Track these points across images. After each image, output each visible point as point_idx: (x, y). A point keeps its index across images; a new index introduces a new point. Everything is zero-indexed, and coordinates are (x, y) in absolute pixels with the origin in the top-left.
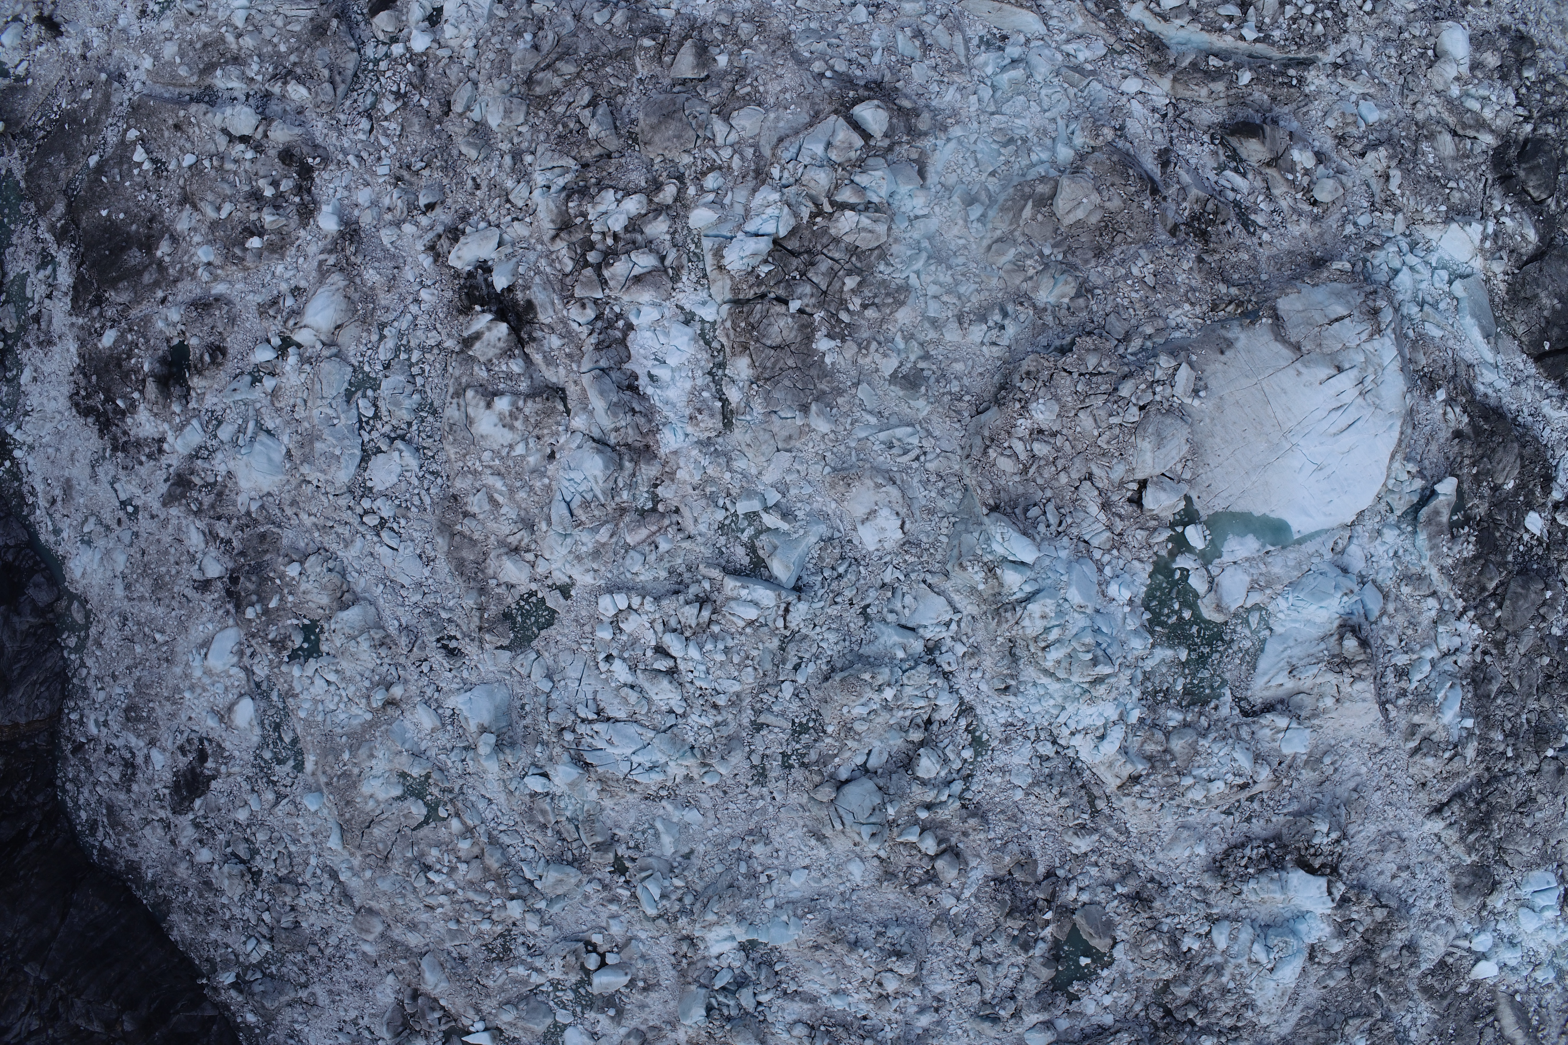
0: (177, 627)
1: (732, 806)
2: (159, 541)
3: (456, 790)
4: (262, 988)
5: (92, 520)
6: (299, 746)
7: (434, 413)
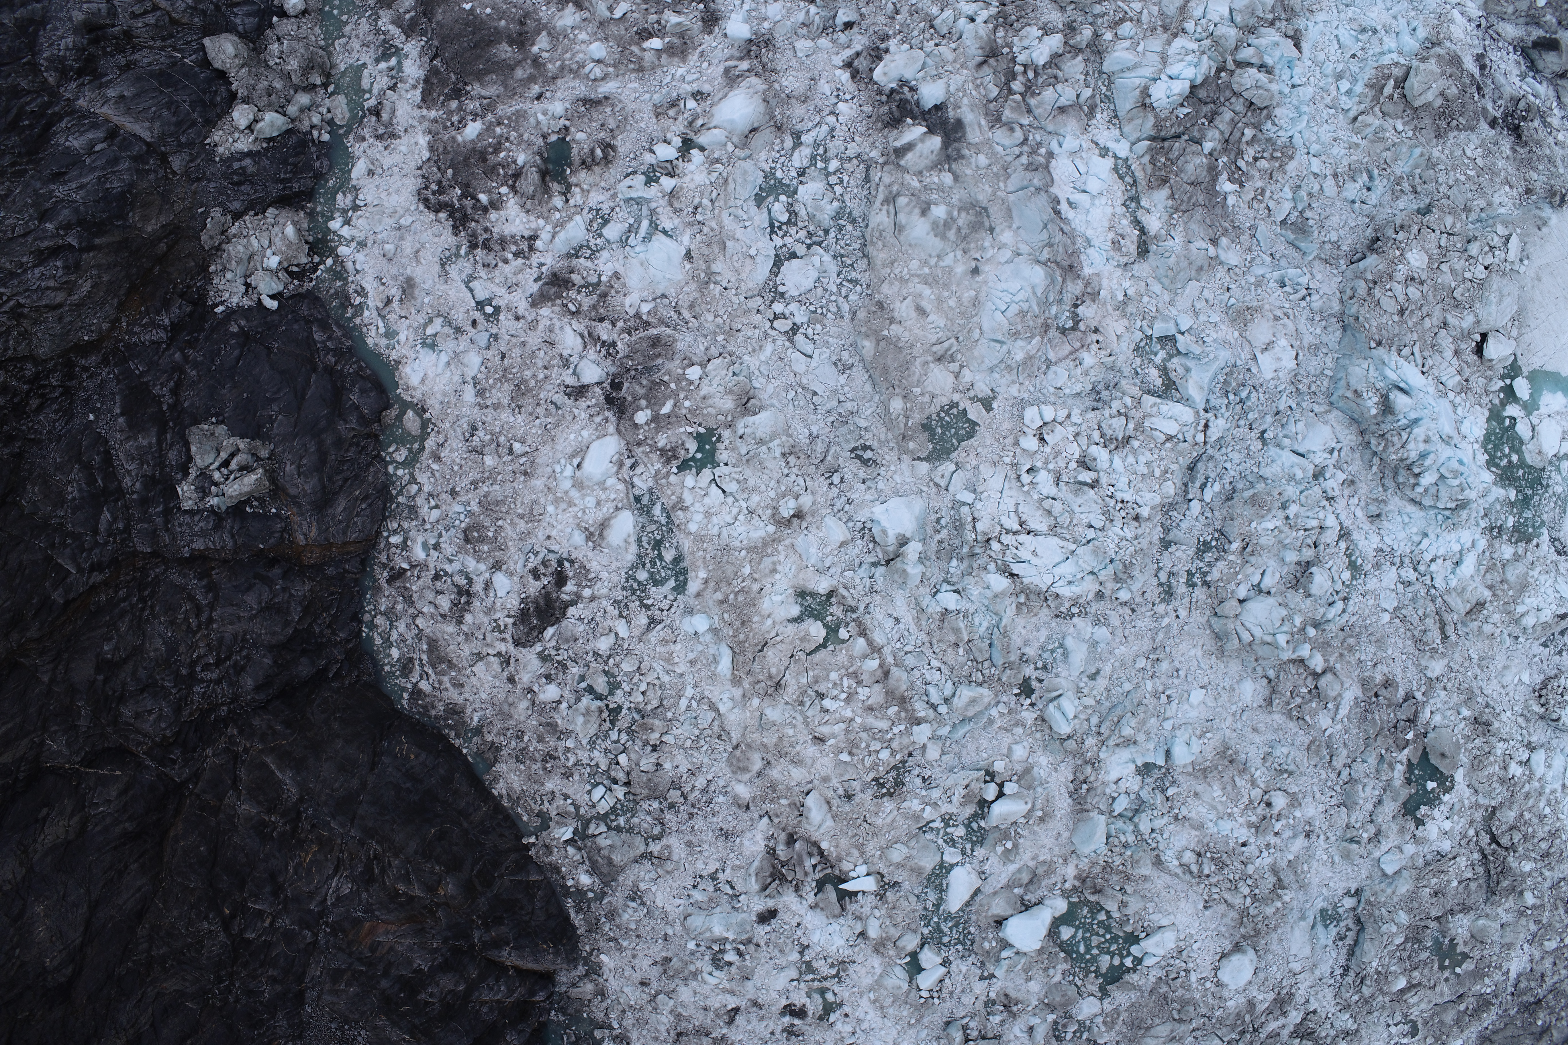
0: (542, 435)
1: (1139, 624)
2: (524, 344)
3: (862, 608)
4: (608, 842)
5: (439, 321)
6: (682, 565)
7: (854, 222)
